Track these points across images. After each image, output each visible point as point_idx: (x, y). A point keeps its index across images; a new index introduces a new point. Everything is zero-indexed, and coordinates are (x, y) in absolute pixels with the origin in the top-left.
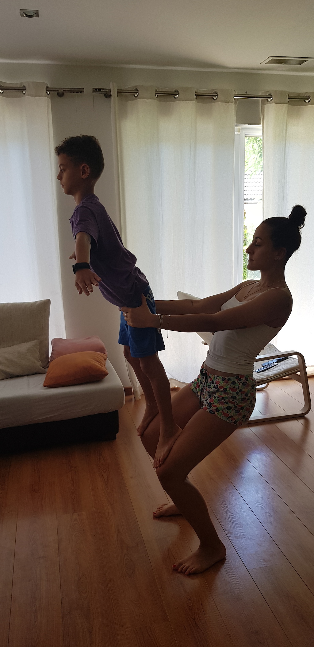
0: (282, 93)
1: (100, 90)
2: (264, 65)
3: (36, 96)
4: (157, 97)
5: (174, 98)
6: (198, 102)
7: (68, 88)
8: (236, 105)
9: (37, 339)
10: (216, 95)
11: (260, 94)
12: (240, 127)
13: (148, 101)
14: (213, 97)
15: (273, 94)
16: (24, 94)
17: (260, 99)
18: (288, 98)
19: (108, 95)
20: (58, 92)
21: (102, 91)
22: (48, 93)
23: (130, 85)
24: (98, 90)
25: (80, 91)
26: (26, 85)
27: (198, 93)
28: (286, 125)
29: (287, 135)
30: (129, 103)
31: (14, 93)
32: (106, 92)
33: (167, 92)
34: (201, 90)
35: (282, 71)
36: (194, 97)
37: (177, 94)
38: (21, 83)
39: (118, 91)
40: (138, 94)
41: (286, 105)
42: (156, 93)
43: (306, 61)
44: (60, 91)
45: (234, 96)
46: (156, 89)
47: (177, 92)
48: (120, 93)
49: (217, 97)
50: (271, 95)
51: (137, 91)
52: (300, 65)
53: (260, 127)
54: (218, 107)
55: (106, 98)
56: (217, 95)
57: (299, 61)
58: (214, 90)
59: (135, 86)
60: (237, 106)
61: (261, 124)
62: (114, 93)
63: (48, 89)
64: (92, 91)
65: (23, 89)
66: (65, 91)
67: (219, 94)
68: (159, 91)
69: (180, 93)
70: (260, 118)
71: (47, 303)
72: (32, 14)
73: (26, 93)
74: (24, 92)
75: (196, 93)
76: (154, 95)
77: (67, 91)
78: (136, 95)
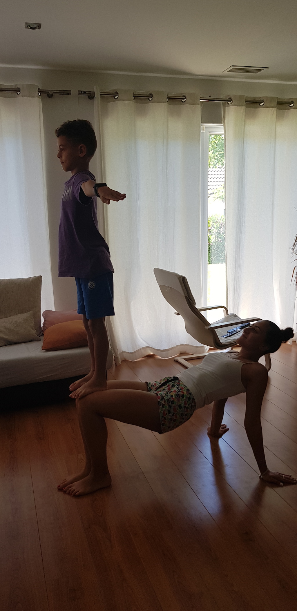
0: (241, 97)
1: (85, 92)
2: (226, 73)
3: (29, 97)
5: (149, 101)
6: (169, 104)
7: (57, 90)
9: (31, 311)
10: (185, 98)
11: (222, 97)
12: (204, 126)
13: (126, 102)
14: (181, 100)
15: (232, 98)
16: (18, 94)
17: (222, 102)
18: (246, 102)
19: (91, 96)
20: (48, 93)
21: (87, 94)
22: (40, 94)
23: (111, 88)
24: (83, 92)
25: (68, 93)
26: (20, 87)
27: (169, 96)
28: (244, 125)
29: (245, 133)
30: (110, 103)
31: (10, 94)
32: (90, 94)
33: (142, 95)
34: (172, 94)
35: (240, 78)
36: (166, 100)
37: (152, 97)
38: (16, 85)
39: (100, 94)
41: (244, 107)
42: (133, 96)
43: (261, 70)
44: (51, 93)
45: (200, 100)
46: (133, 93)
47: (151, 95)
48: (103, 95)
49: (185, 100)
50: (231, 99)
51: (117, 94)
52: (255, 74)
53: (221, 126)
54: (186, 108)
55: (90, 100)
57: (254, 70)
58: (183, 93)
59: (115, 90)
60: (202, 107)
61: (223, 124)
62: (97, 95)
63: (40, 91)
64: (78, 93)
65: (17, 90)
66: (54, 92)
67: (187, 97)
68: (135, 94)
69: (154, 96)
70: (222, 119)
71: (39, 279)
72: (35, 26)
73: (21, 94)
74: (19, 93)
75: (167, 96)
76: (132, 98)
77: (56, 92)
78: (116, 97)
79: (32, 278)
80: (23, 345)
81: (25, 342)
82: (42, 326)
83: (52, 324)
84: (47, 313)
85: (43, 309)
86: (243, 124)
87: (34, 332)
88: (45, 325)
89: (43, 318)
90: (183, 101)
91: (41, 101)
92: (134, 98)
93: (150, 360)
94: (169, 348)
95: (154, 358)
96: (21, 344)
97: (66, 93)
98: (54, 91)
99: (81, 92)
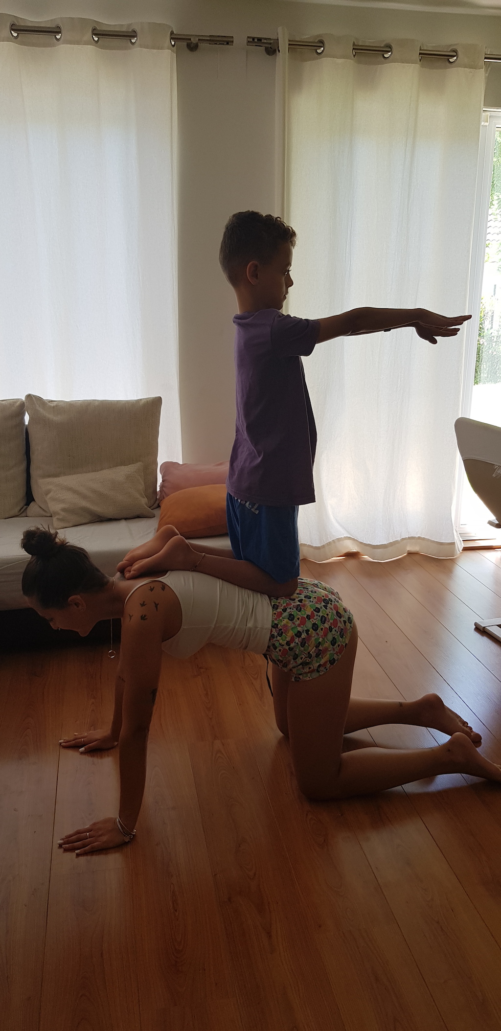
1: (259, 40)
3: (153, 47)
4: (354, 56)
5: (383, 59)
6: (422, 66)
7: (206, 36)
8: (486, 73)
9: (140, 461)
10: (455, 54)
12: (488, 113)
13: (340, 61)
14: (448, 58)
16: (133, 44)
19: (272, 49)
20: (189, 41)
21: (263, 43)
22: (173, 43)
23: (310, 33)
24: (256, 40)
25: (227, 41)
26: (137, 29)
27: (423, 50)
30: (308, 65)
31: (116, 42)
32: (271, 44)
33: (372, 47)
34: (430, 45)
36: (417, 57)
37: (389, 52)
38: (129, 25)
39: (290, 43)
40: (322, 49)
42: (353, 49)
44: (194, 40)
45: (485, 58)
46: (354, 42)
47: (389, 48)
48: (294, 46)
49: (455, 58)
51: (321, 43)
54: (456, 75)
55: (268, 56)
56: (457, 55)
58: (450, 45)
59: (318, 36)
60: (487, 75)
62: (283, 45)
63: (174, 37)
64: (246, 42)
65: (132, 34)
66: (202, 40)
67: (460, 53)
68: (358, 46)
69: (394, 50)
71: (157, 402)
73: (137, 42)
74: (133, 41)
75: (420, 50)
76: (350, 52)
77: (204, 40)
78: (319, 51)
79: (143, 401)
80: (123, 524)
81: (126, 519)
82: (158, 489)
83: (177, 488)
84: (169, 467)
85: (161, 459)
87: (144, 501)
88: (164, 489)
89: (161, 476)
90: (451, 60)
91: (175, 56)
92: (354, 53)
93: (352, 563)
94: (388, 543)
95: (359, 558)
96: (118, 522)
97: (223, 41)
98: (201, 38)
99: (251, 40)
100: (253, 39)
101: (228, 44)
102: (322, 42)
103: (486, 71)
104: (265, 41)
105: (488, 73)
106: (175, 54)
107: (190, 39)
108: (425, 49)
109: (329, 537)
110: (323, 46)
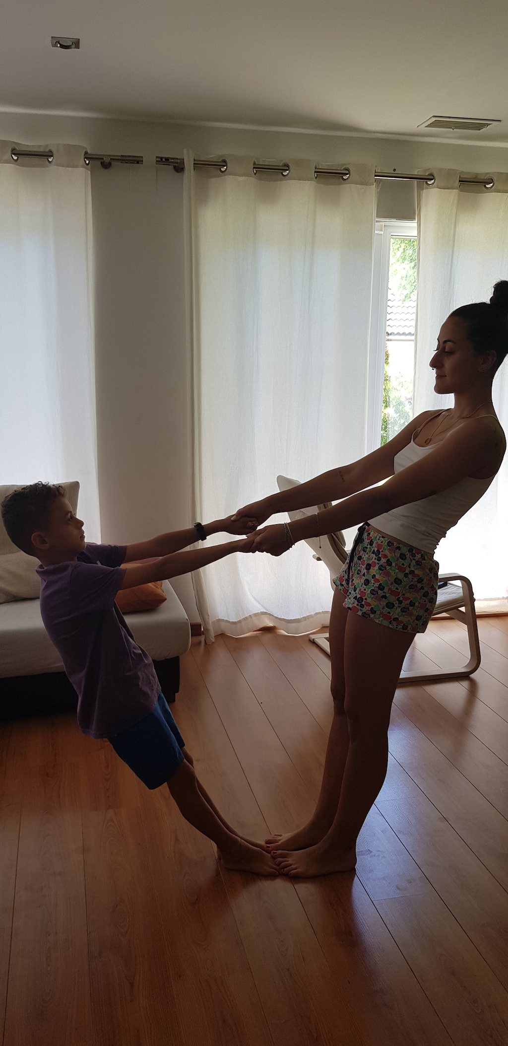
0: (450, 173)
1: (167, 159)
2: (423, 129)
3: (69, 166)
4: (255, 174)
5: (282, 176)
6: (319, 183)
7: (118, 156)
8: (377, 189)
10: (348, 172)
11: (416, 172)
12: (383, 224)
13: (241, 178)
14: (342, 175)
15: (435, 175)
16: (50, 162)
17: (415, 181)
18: (460, 181)
19: (179, 168)
20: (102, 161)
21: (172, 162)
22: (87, 162)
23: (214, 153)
24: (164, 160)
25: (138, 161)
26: (53, 149)
27: (318, 169)
28: (455, 222)
29: (456, 237)
30: (213, 180)
31: (35, 160)
32: (177, 163)
33: (271, 166)
34: (325, 165)
35: (451, 138)
36: (313, 175)
37: (287, 170)
38: (47, 146)
39: (195, 162)
41: (455, 192)
42: (254, 168)
43: (488, 125)
44: (107, 160)
45: (376, 176)
46: (254, 162)
47: (286, 167)
48: (199, 165)
49: (348, 176)
50: (433, 176)
51: (224, 163)
52: (479, 131)
53: (414, 224)
54: (349, 191)
55: (178, 174)
57: (476, 125)
58: (343, 164)
59: (222, 156)
60: (379, 190)
61: (417, 220)
62: (189, 165)
63: (87, 156)
64: (155, 161)
65: (49, 154)
66: (114, 159)
67: (351, 171)
68: (258, 165)
69: (291, 168)
70: (415, 211)
71: (75, 486)
72: (70, 43)
73: (54, 161)
74: (50, 160)
75: (316, 168)
76: (251, 170)
77: (117, 159)
78: (222, 169)
86: (453, 222)
90: (344, 177)
91: (90, 174)
92: (255, 172)
93: (268, 636)
94: (302, 617)
95: (275, 633)
97: (134, 161)
98: (111, 158)
99: (160, 159)
100: (161, 159)
101: (138, 163)
102: (224, 161)
103: (377, 187)
104: (173, 161)
105: (379, 188)
106: (89, 172)
107: (103, 159)
108: (320, 168)
109: (245, 612)
110: (226, 166)
